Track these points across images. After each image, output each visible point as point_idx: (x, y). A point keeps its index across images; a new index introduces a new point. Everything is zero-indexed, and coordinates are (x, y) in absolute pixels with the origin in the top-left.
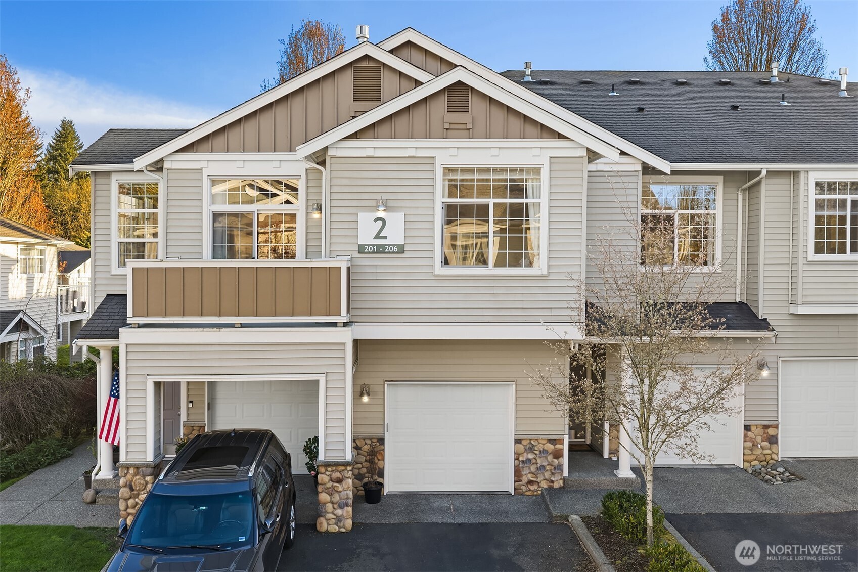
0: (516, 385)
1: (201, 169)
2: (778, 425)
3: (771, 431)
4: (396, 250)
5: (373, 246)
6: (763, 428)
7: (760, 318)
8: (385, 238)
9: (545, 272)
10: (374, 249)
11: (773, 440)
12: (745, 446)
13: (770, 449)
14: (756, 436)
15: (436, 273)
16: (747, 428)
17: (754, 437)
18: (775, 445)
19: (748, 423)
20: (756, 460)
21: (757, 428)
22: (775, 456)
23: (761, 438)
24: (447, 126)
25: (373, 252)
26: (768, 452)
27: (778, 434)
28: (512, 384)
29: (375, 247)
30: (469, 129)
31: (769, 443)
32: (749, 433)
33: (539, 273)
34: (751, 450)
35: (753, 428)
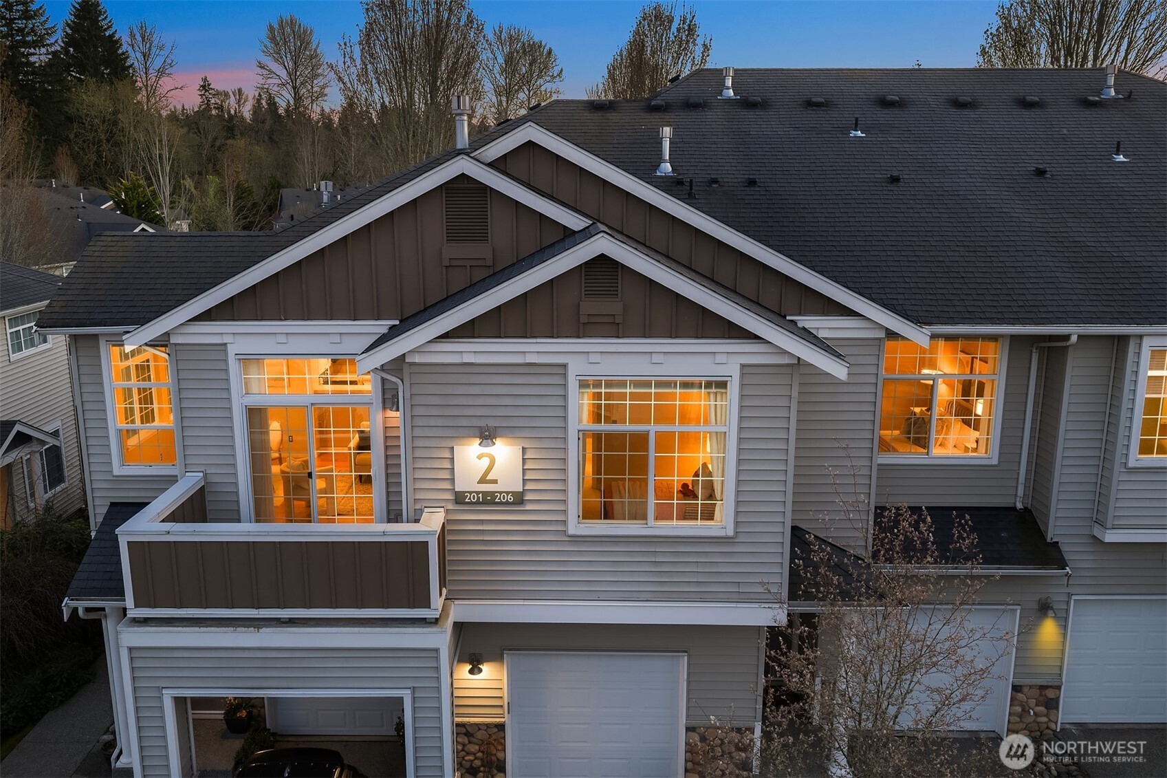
0: (689, 657)
1: (225, 345)
2: (1061, 685)
3: (1050, 694)
4: (510, 499)
5: (478, 493)
6: (1039, 689)
7: (1049, 540)
8: (495, 482)
9: (730, 532)
10: (478, 498)
11: (1052, 704)
12: (1012, 711)
13: (1046, 716)
14: (1027, 698)
15: (571, 531)
16: (1016, 688)
17: (1026, 700)
18: (1055, 711)
19: (1017, 683)
20: (1025, 729)
21: (1030, 689)
22: (1052, 725)
23: (1034, 701)
24: (583, 319)
25: (478, 503)
26: (1044, 719)
27: (1059, 696)
28: (685, 656)
29: (480, 495)
30: (618, 324)
31: (1046, 708)
32: (1020, 695)
33: (722, 533)
34: (1020, 717)
35: (1025, 690)
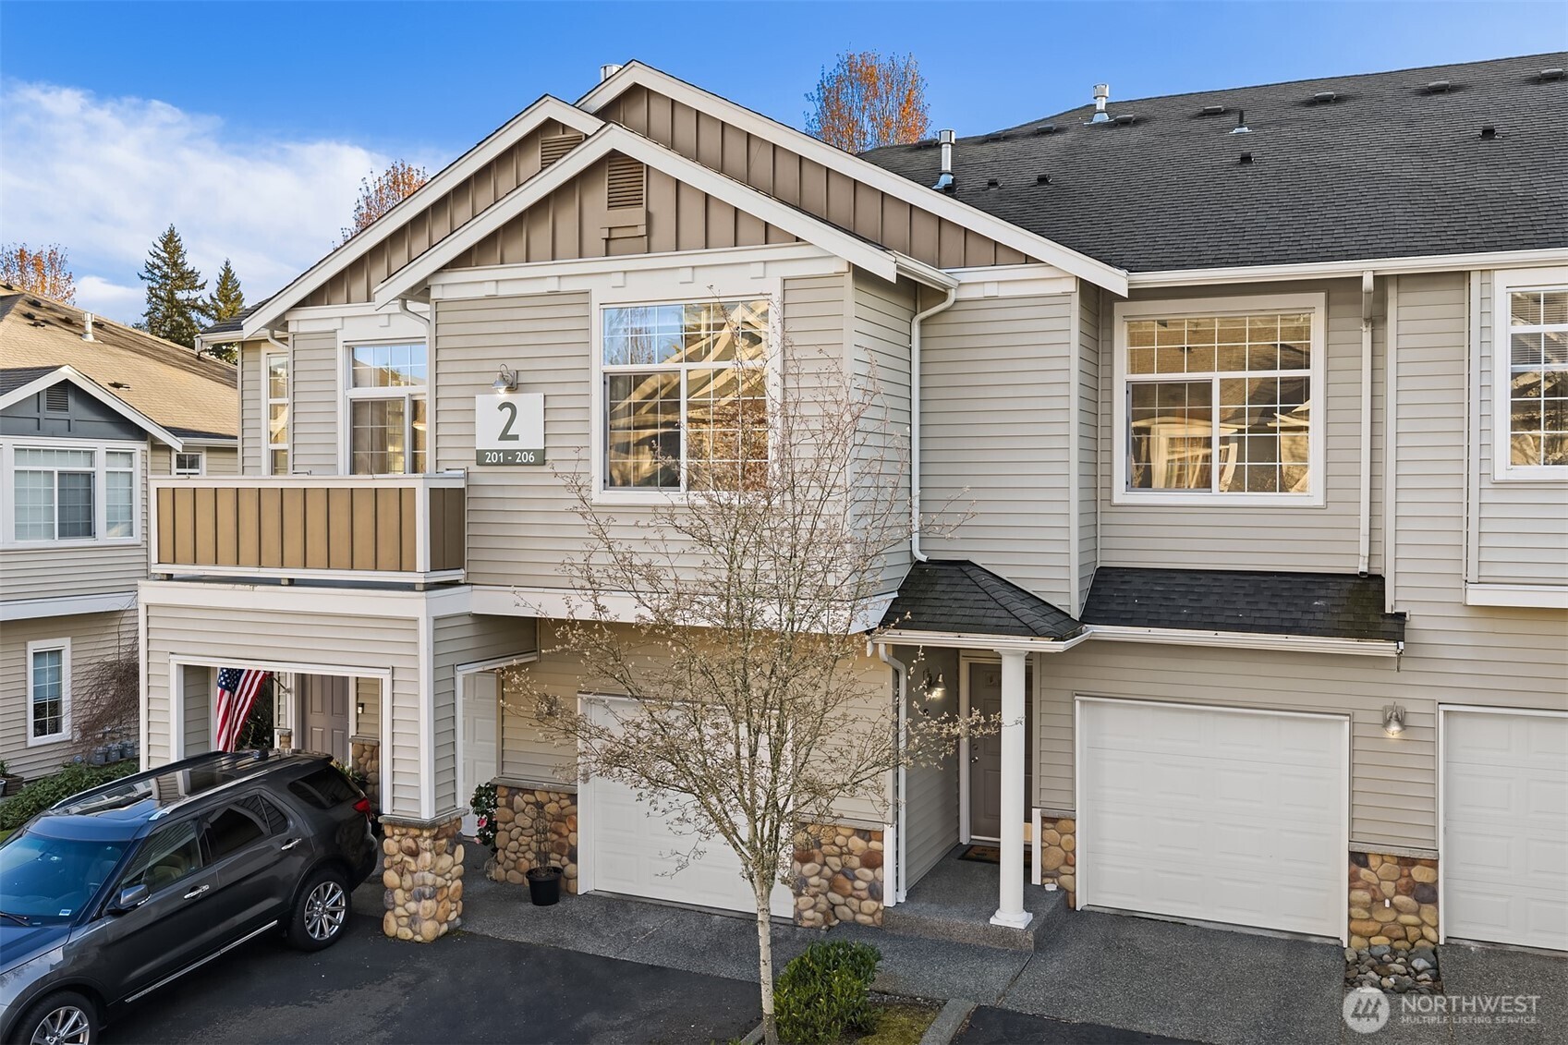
1: (335, 331)
2: (1437, 861)
3: (1419, 874)
4: (532, 459)
5: (499, 451)
6: (1398, 864)
7: (1388, 610)
8: (516, 438)
10: (499, 458)
11: (1426, 894)
12: (1353, 898)
13: (1417, 913)
14: (1380, 880)
15: (597, 500)
16: (1358, 859)
17: (1376, 881)
18: (1431, 907)
19: (1357, 849)
20: (1379, 933)
21: (1383, 862)
22: (1430, 933)
23: (1393, 885)
25: (499, 464)
26: (1411, 919)
27: (1436, 882)
29: (501, 455)
31: (1415, 900)
32: (1363, 871)
34: (1369, 910)
35: (1373, 862)
